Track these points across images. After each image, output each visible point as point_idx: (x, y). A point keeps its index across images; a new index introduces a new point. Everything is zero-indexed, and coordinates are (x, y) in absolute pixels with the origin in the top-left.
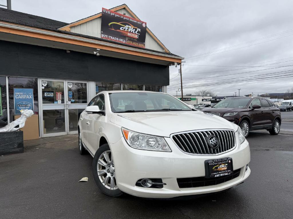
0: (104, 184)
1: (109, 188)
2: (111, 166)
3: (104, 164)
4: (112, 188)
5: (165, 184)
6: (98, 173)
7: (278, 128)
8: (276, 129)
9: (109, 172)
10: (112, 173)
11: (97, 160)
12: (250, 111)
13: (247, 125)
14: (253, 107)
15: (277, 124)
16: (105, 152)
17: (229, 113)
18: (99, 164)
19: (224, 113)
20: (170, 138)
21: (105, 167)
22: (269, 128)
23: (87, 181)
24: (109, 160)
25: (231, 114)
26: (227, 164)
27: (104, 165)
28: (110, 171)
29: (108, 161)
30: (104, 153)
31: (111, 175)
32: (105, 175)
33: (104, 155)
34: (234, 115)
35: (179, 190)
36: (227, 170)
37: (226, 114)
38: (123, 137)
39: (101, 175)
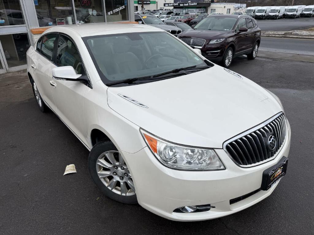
0: (110, 188)
1: (119, 193)
2: (119, 169)
3: (108, 165)
4: (124, 193)
5: (214, 207)
6: (99, 175)
7: (256, 51)
8: (254, 53)
9: (116, 174)
10: (120, 177)
11: (95, 161)
12: (235, 35)
13: (232, 53)
14: (240, 30)
15: (257, 47)
16: (108, 151)
17: (215, 39)
18: (98, 164)
19: (210, 40)
20: (223, 149)
21: (110, 169)
22: (248, 53)
23: (75, 171)
24: (115, 161)
25: (218, 41)
26: (282, 167)
27: (108, 167)
28: (118, 173)
29: (114, 163)
30: (107, 153)
31: (120, 179)
32: (111, 178)
33: (107, 155)
34: (221, 41)
35: (230, 210)
36: (281, 173)
37: (212, 40)
38: (147, 147)
39: (104, 178)
